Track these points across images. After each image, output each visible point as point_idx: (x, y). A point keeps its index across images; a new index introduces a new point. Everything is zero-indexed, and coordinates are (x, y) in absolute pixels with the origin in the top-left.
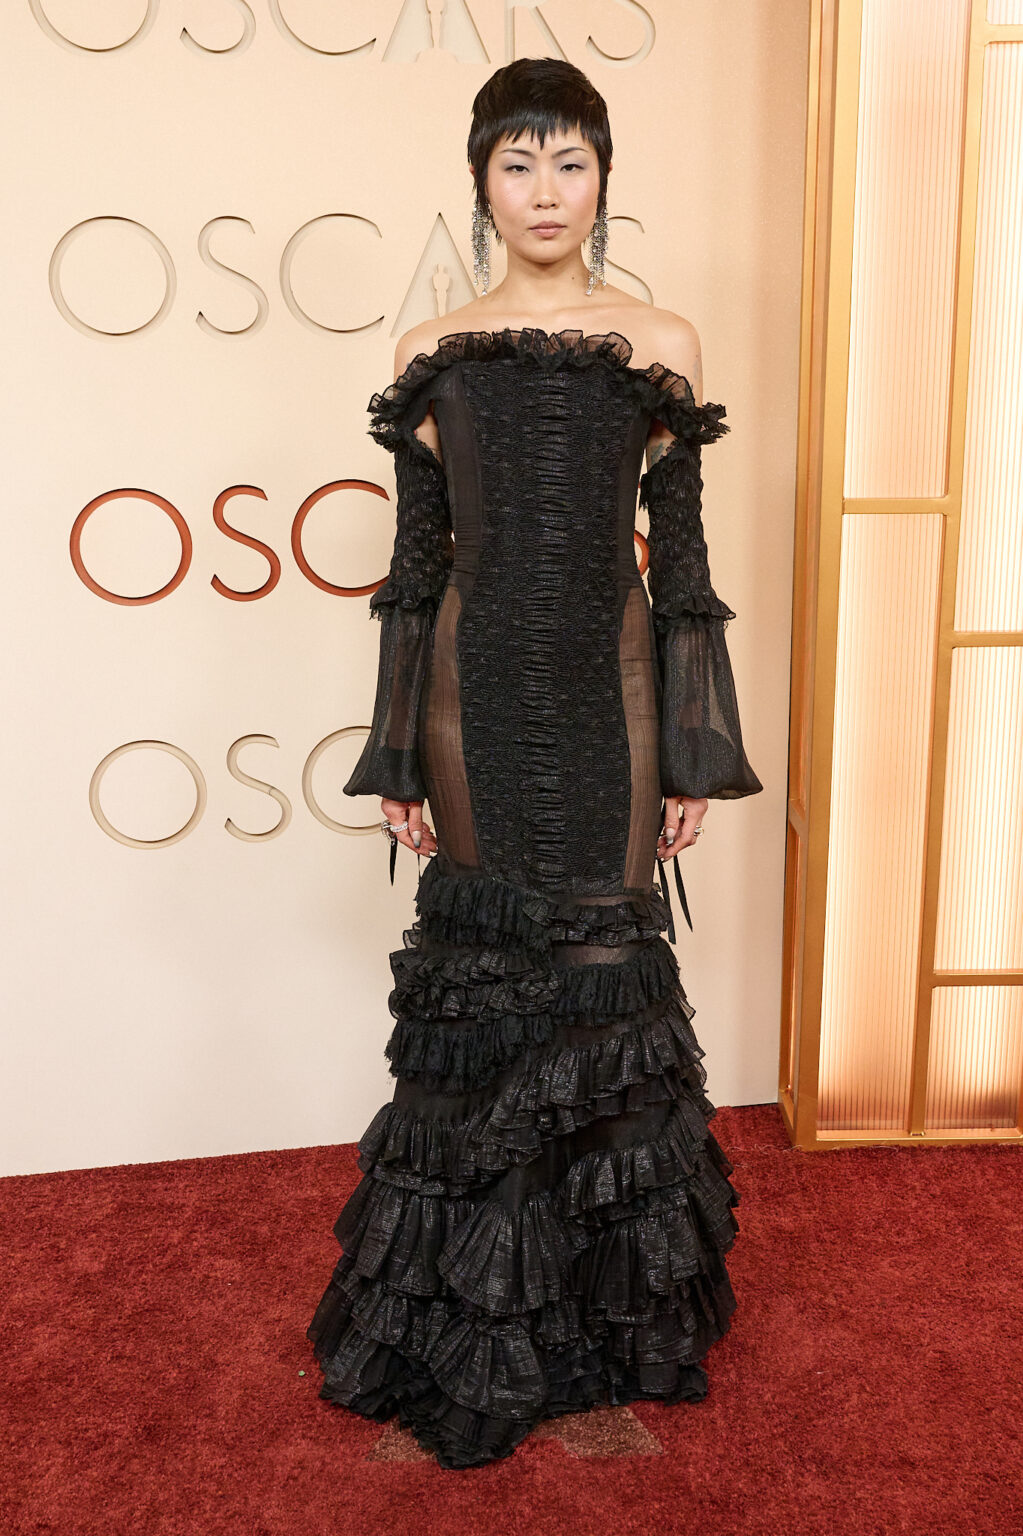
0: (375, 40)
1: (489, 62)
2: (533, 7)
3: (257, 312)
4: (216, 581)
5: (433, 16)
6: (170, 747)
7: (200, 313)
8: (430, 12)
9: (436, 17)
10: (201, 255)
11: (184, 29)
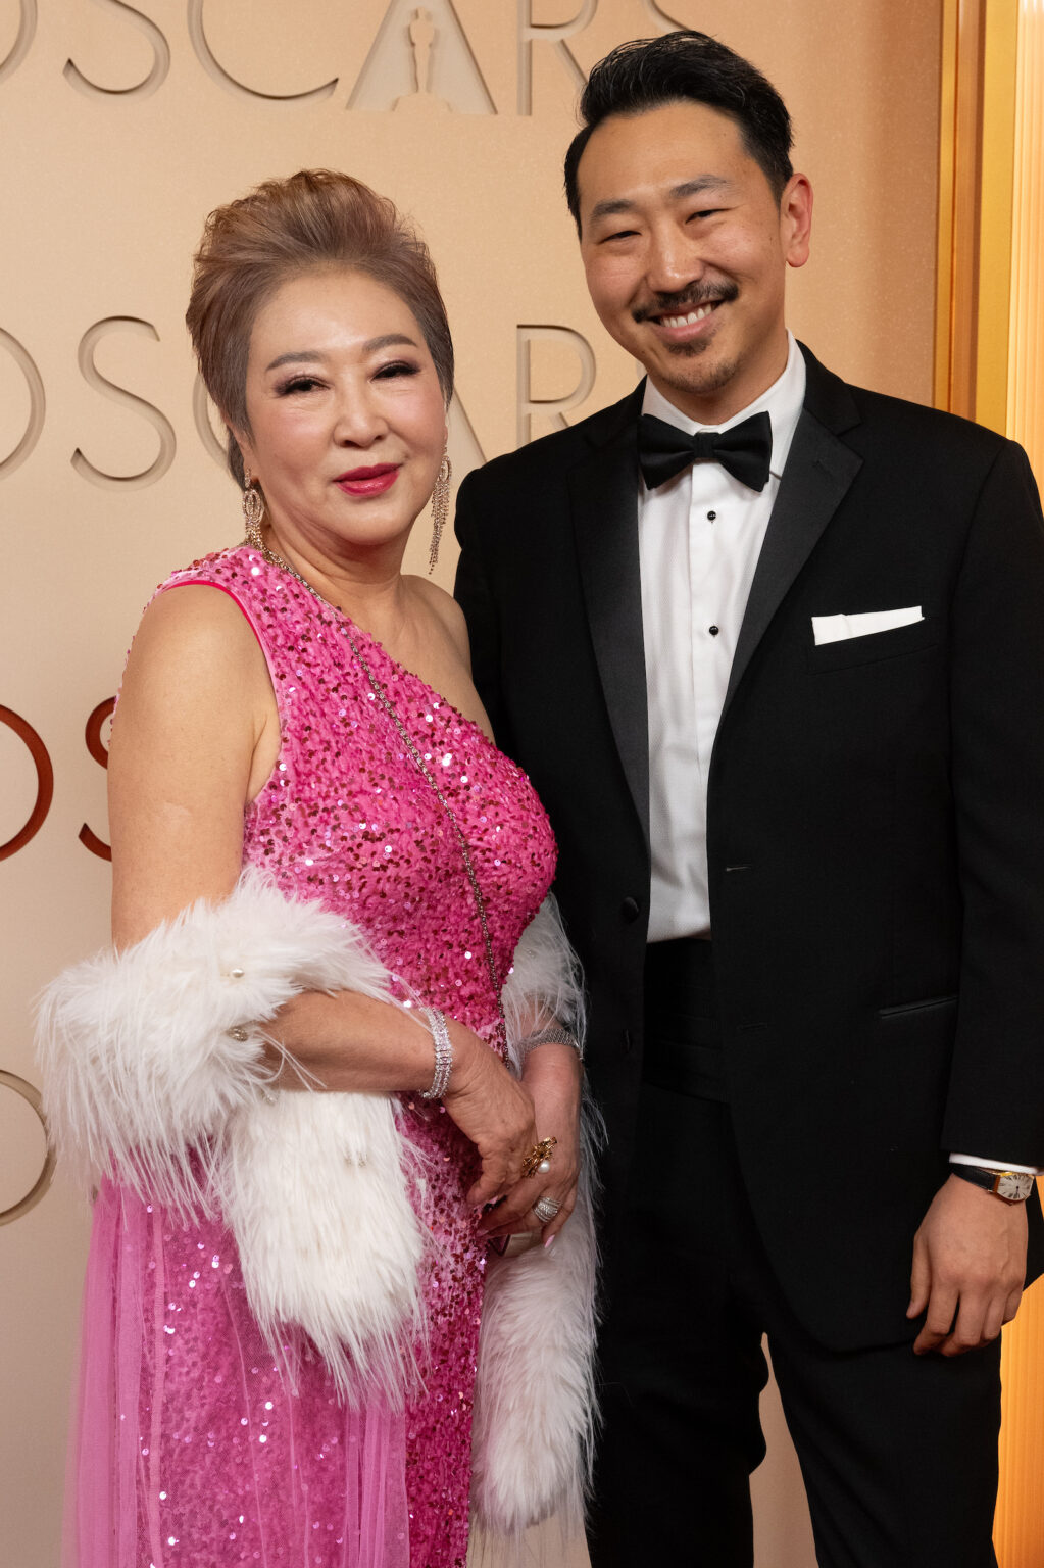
0: (336, 81)
1: (495, 112)
2: (559, 39)
3: (158, 450)
4: (86, 835)
5: (417, 47)
6: (9, 1077)
7: (78, 451)
8: (413, 44)
9: (422, 51)
10: (81, 366)
11: (70, 62)
